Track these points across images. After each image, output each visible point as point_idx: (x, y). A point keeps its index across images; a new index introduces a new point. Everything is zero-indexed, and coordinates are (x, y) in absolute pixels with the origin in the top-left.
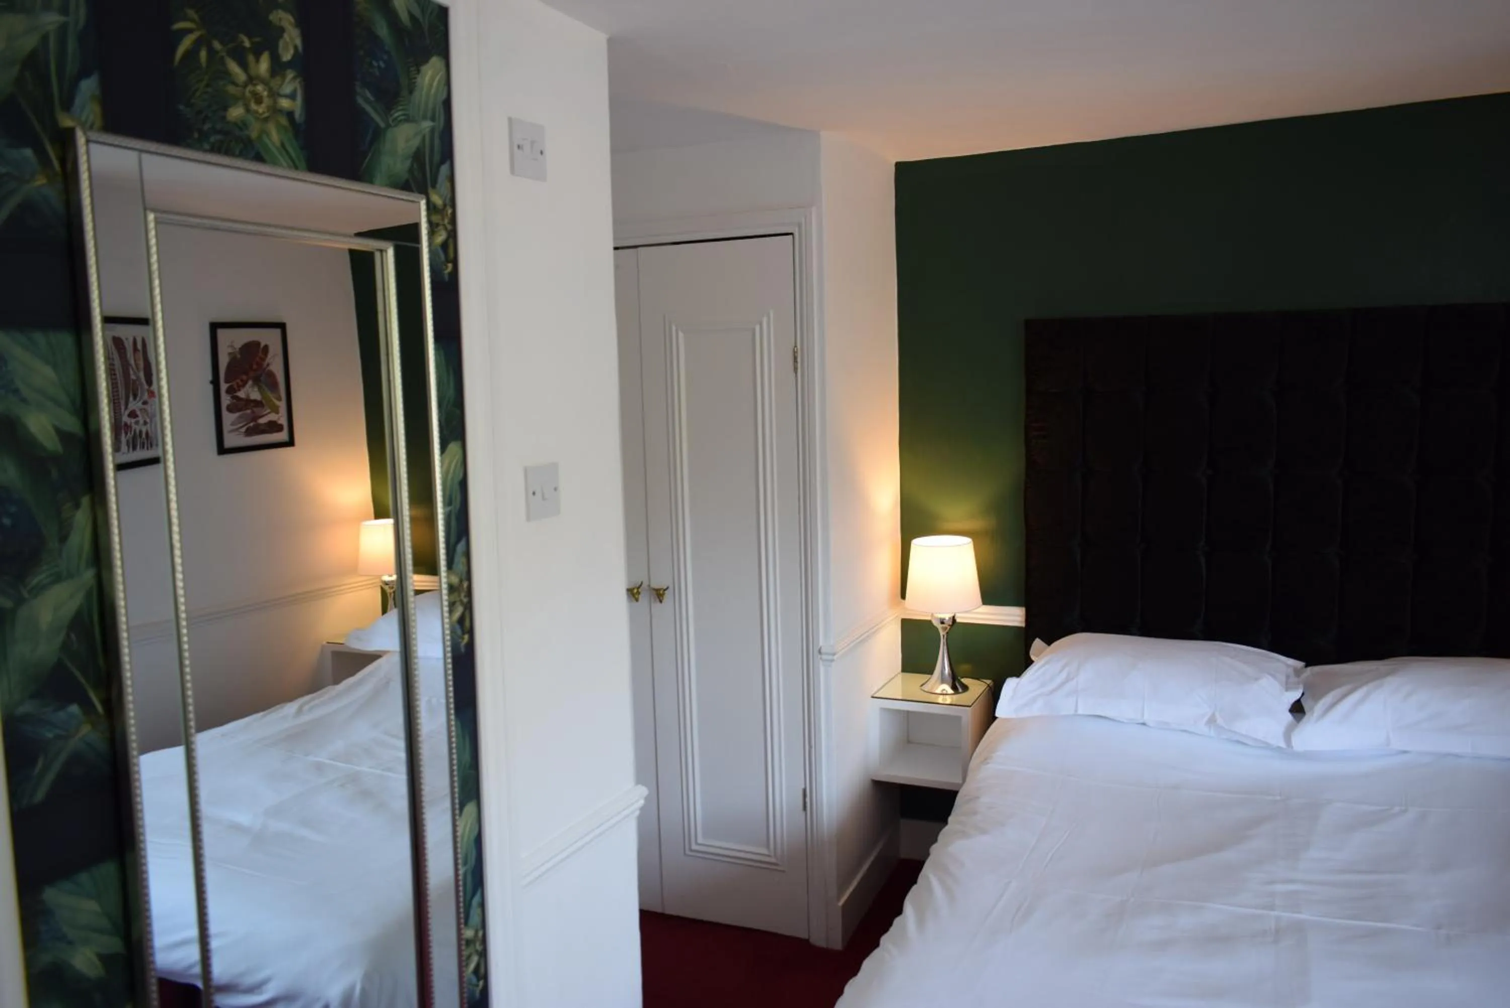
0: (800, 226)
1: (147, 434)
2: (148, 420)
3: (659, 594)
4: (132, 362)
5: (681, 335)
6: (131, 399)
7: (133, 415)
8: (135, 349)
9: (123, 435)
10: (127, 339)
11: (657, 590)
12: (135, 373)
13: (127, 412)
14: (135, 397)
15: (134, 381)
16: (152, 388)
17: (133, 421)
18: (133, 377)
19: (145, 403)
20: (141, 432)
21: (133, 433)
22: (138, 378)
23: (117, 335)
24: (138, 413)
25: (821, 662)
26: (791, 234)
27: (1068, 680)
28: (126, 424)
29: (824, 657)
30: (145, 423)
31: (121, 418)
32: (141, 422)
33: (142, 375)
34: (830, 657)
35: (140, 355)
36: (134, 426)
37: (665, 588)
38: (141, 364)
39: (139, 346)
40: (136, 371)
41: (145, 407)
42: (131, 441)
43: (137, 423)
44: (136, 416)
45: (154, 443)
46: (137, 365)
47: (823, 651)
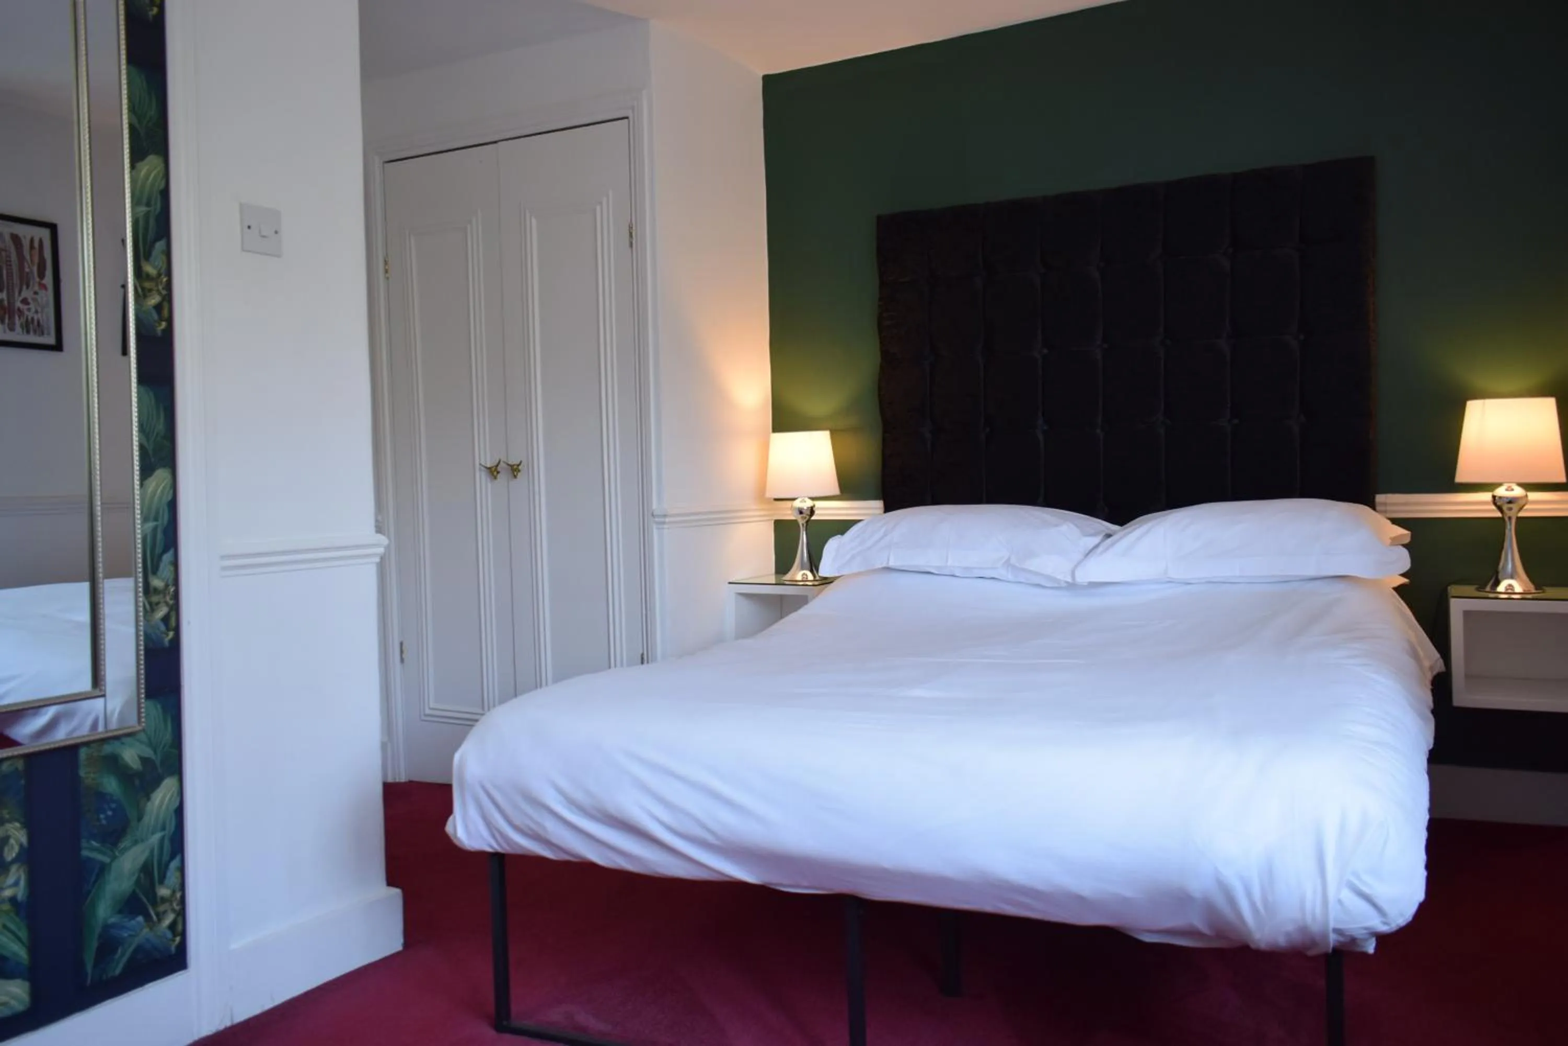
0: (633, 108)
1: (38, 322)
2: (39, 310)
3: (514, 470)
4: (28, 257)
5: (534, 221)
6: (24, 287)
7: (25, 301)
8: (32, 247)
9: (17, 318)
10: (25, 237)
11: (512, 466)
12: (29, 267)
13: (21, 298)
14: (28, 287)
15: (28, 273)
16: (44, 282)
17: (26, 307)
18: (27, 270)
19: (36, 293)
20: (33, 319)
21: (25, 318)
22: (32, 271)
23: (15, 232)
24: (30, 300)
25: (655, 526)
26: (627, 118)
27: (885, 535)
28: (19, 309)
29: (657, 519)
30: (36, 312)
31: (14, 303)
32: (33, 310)
33: (35, 269)
34: (662, 520)
35: (36, 252)
36: (26, 313)
37: (518, 463)
38: (36, 260)
39: (36, 245)
40: (30, 265)
41: (36, 296)
42: (24, 324)
43: (29, 310)
44: (28, 304)
45: (46, 332)
46: (32, 261)
47: (655, 514)
